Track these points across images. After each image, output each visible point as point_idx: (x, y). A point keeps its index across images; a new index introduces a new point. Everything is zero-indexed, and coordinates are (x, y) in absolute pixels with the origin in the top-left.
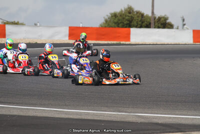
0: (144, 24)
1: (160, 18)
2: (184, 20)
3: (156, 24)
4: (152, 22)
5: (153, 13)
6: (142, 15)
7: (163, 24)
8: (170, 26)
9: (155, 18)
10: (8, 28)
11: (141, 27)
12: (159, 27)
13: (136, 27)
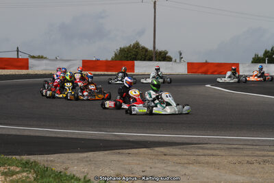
0: (147, 58)
1: (161, 53)
2: (181, 54)
3: (158, 57)
4: (154, 56)
5: (154, 48)
6: (147, 50)
7: (163, 57)
8: (169, 59)
9: (156, 53)
10: (31, 62)
11: (144, 60)
12: (160, 61)
13: (141, 60)
